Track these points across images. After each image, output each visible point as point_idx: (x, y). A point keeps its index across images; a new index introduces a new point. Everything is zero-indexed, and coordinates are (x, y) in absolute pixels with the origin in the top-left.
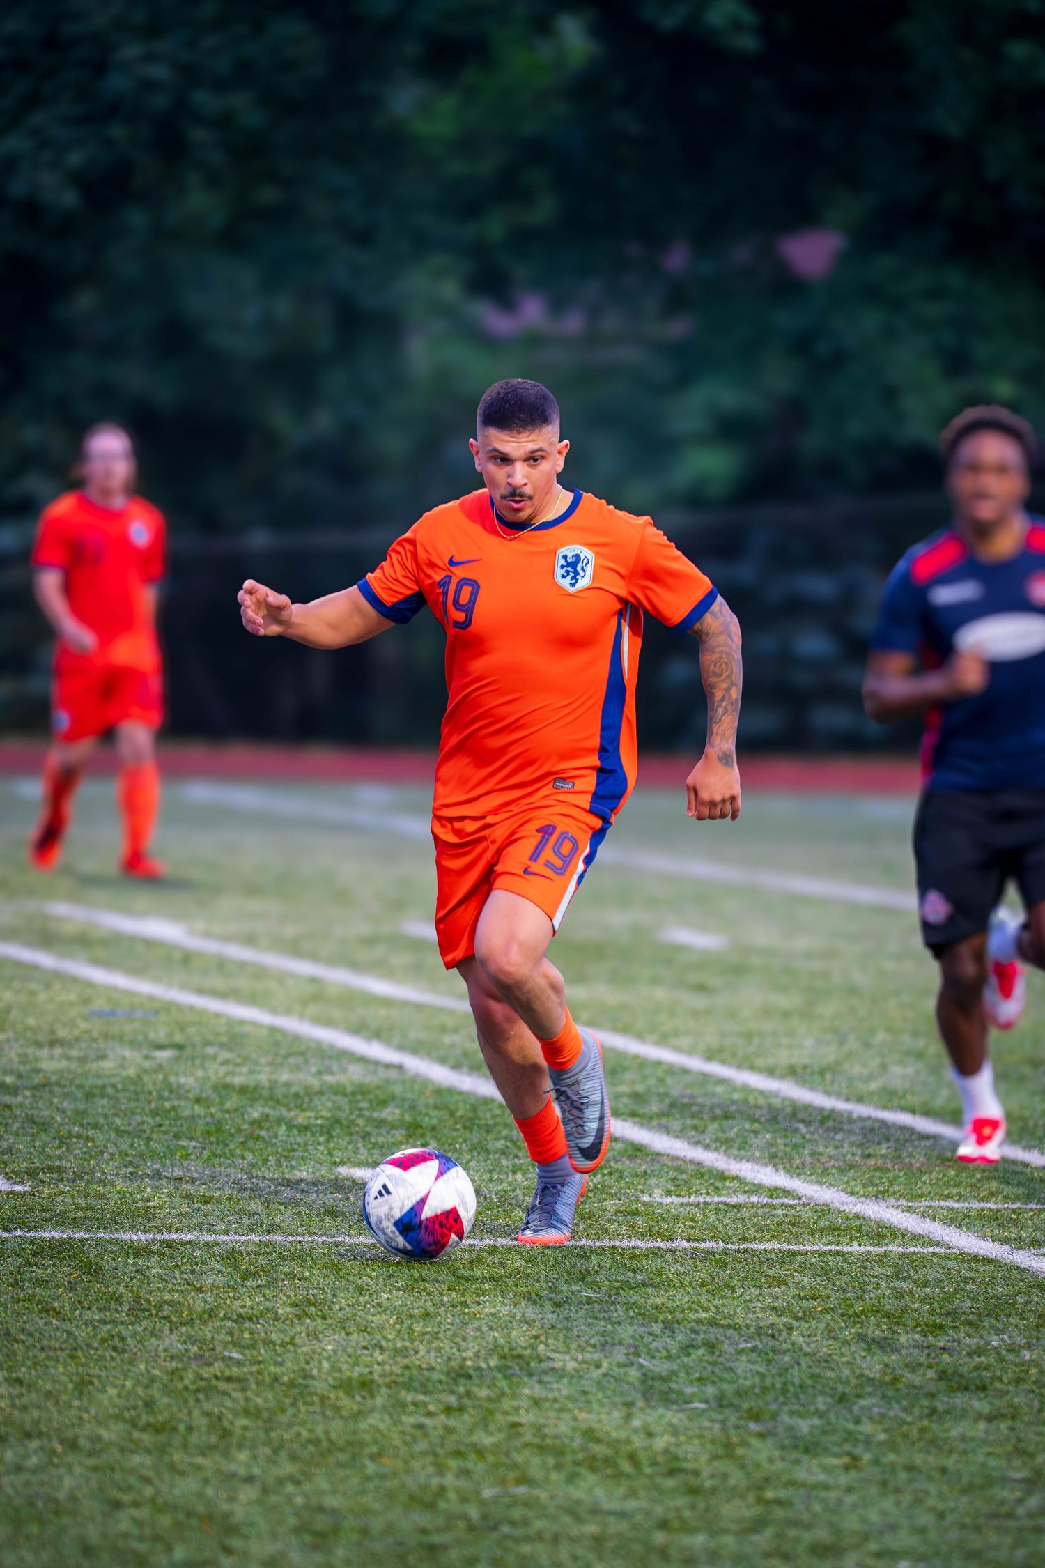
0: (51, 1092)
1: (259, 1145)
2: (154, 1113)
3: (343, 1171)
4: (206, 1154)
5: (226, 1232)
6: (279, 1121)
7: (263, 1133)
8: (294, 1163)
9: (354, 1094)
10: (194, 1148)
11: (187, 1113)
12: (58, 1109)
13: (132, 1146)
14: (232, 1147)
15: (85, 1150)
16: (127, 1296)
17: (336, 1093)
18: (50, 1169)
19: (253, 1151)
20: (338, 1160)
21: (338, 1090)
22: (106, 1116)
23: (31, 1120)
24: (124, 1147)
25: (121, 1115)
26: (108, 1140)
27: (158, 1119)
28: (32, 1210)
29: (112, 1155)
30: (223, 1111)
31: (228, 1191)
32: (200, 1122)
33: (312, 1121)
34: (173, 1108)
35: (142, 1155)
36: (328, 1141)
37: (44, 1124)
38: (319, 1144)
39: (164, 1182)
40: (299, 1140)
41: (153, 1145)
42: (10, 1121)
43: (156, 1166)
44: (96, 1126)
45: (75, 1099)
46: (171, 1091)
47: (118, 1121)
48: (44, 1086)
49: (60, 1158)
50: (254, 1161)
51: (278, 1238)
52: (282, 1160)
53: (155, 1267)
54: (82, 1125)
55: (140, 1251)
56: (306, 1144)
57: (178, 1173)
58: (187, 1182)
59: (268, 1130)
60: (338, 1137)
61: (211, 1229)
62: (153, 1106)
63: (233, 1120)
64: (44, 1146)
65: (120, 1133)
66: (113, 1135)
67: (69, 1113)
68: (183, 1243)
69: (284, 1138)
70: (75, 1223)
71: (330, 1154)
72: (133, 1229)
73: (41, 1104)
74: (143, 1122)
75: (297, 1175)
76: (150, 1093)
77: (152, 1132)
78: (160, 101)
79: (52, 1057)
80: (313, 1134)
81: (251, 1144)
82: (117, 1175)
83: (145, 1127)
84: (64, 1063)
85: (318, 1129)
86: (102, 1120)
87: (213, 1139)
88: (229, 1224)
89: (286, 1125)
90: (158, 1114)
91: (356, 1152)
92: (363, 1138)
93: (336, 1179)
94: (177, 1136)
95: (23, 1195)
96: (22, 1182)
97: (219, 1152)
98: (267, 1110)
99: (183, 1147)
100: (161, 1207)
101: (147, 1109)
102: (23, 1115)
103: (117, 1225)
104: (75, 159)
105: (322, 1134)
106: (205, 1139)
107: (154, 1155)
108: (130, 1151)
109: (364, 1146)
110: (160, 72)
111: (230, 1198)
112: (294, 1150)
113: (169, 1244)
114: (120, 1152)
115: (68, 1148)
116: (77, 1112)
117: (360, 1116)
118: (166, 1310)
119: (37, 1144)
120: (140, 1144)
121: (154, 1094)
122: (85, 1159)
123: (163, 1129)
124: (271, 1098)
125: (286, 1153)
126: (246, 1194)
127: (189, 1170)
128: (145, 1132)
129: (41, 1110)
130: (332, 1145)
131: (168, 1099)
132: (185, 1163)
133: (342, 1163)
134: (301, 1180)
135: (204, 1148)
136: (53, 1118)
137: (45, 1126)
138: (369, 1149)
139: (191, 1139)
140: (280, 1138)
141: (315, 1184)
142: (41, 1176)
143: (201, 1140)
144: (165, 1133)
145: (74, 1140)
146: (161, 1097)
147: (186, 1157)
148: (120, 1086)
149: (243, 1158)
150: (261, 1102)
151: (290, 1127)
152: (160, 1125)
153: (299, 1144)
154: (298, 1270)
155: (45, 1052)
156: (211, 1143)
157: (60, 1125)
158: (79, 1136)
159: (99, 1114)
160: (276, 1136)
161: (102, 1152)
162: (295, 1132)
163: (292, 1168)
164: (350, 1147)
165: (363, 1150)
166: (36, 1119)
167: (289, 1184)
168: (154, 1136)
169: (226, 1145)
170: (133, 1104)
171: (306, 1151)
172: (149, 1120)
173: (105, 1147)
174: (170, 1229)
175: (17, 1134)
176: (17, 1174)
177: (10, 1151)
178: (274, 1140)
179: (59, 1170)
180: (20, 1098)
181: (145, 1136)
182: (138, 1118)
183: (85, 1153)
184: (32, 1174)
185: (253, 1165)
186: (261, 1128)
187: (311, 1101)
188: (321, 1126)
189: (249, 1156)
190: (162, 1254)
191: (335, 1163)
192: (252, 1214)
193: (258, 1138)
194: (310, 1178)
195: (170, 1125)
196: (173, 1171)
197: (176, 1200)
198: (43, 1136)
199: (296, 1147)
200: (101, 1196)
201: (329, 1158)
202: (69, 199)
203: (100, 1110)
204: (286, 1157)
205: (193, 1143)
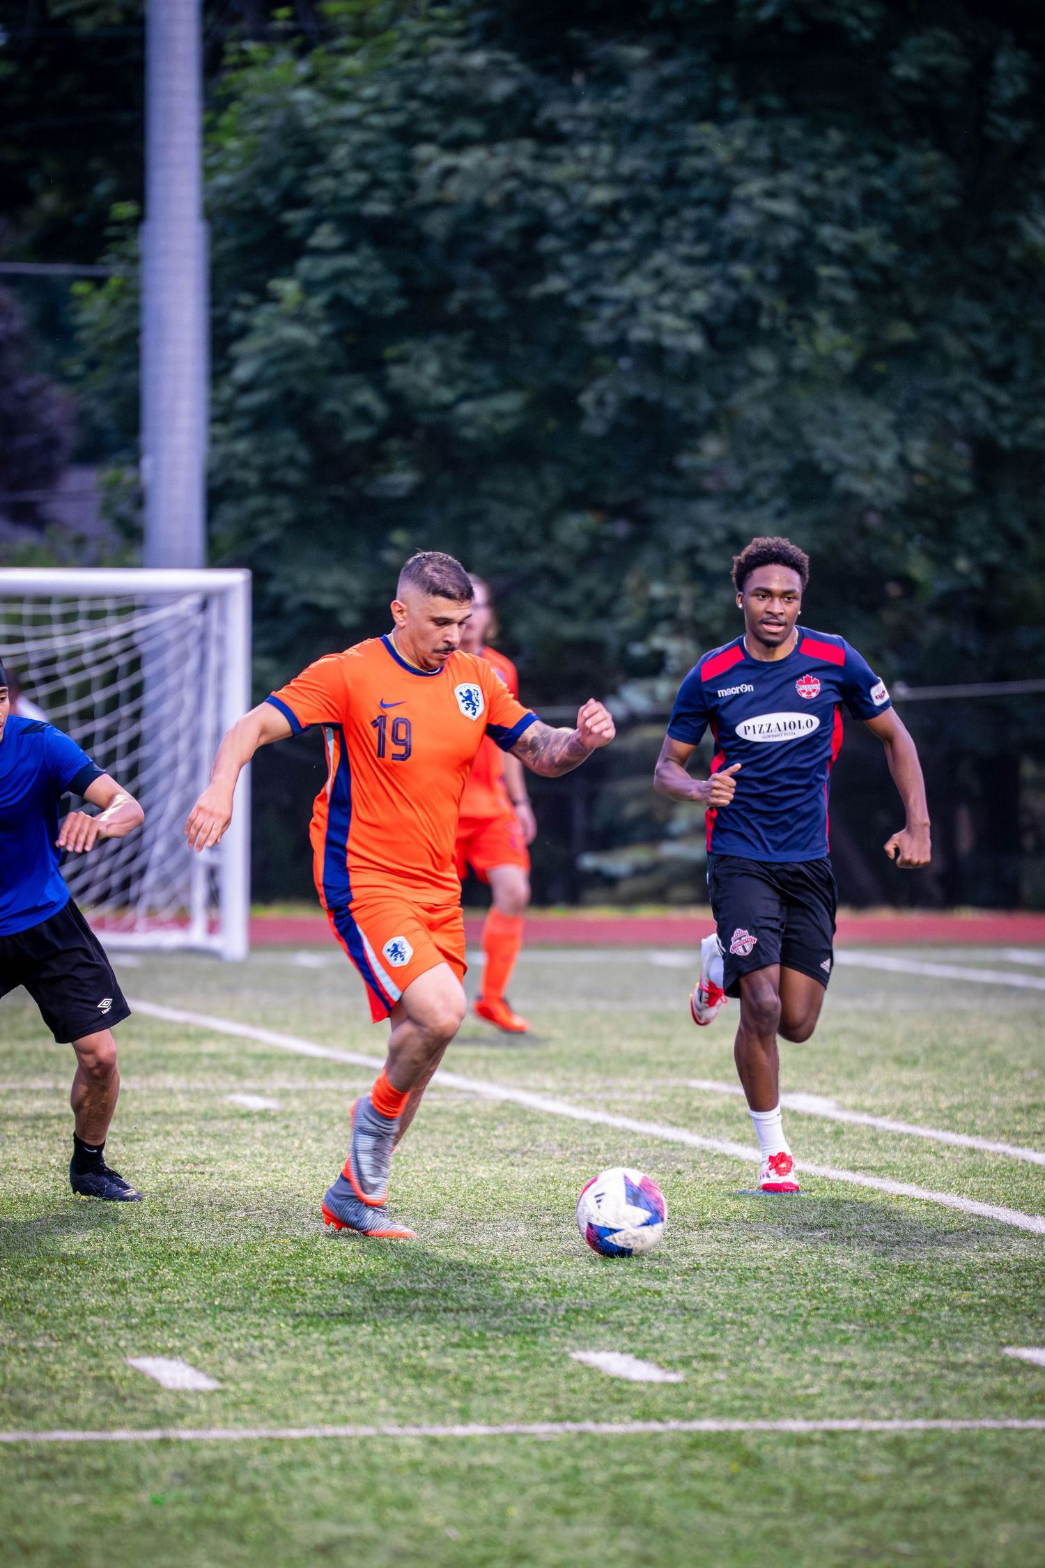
0: (703, 1276)
1: (922, 1327)
2: (810, 1296)
3: (1010, 1351)
4: (866, 1337)
5: (890, 1419)
6: (942, 1301)
7: (925, 1314)
8: (958, 1345)
9: (1018, 1271)
10: (854, 1331)
11: (845, 1295)
12: (710, 1294)
13: (788, 1330)
14: (893, 1329)
15: (739, 1336)
16: (790, 1489)
17: (1000, 1270)
18: (704, 1357)
19: (914, 1333)
20: (1004, 1341)
21: (1001, 1267)
22: (760, 1300)
23: (683, 1308)
24: (781, 1332)
25: (776, 1298)
26: (764, 1326)
27: (815, 1301)
28: (686, 1400)
29: (768, 1341)
30: (882, 1292)
31: (890, 1376)
32: (859, 1304)
33: (976, 1300)
34: (830, 1290)
35: (799, 1341)
36: (993, 1321)
37: (696, 1310)
38: (984, 1324)
39: (823, 1368)
40: (963, 1320)
41: (811, 1329)
42: (661, 1308)
43: (815, 1352)
44: (750, 1311)
45: (728, 1284)
46: (827, 1273)
47: (773, 1305)
48: (695, 1269)
49: (713, 1345)
50: (917, 1343)
51: (945, 1424)
52: (946, 1342)
53: (817, 1457)
54: (735, 1310)
55: (801, 1441)
56: (971, 1325)
57: (838, 1358)
58: (848, 1367)
59: (930, 1311)
60: (1004, 1316)
61: (875, 1416)
62: (809, 1288)
63: (893, 1301)
64: (697, 1333)
65: (776, 1318)
66: (768, 1319)
67: (721, 1298)
68: (845, 1432)
69: (947, 1319)
70: (733, 1413)
71: (996, 1334)
72: (793, 1417)
73: (691, 1289)
74: (800, 1305)
75: (961, 1358)
76: (806, 1274)
77: (809, 1315)
78: (786, 238)
79: (701, 1241)
80: (978, 1314)
81: (912, 1326)
82: (774, 1361)
83: (801, 1311)
84: (715, 1245)
85: (983, 1308)
86: (756, 1305)
87: (873, 1321)
88: (893, 1410)
89: (949, 1305)
90: (814, 1297)
91: (1023, 1331)
92: (1030, 1317)
93: (1003, 1361)
94: (835, 1320)
95: (674, 1385)
96: (675, 1371)
97: (880, 1335)
98: (928, 1290)
99: (842, 1331)
100: (821, 1395)
101: (803, 1292)
102: (674, 1301)
103: (775, 1414)
104: (699, 300)
105: (987, 1313)
106: (864, 1321)
107: (812, 1341)
108: (786, 1337)
109: (1032, 1325)
110: (785, 207)
111: (893, 1383)
112: (958, 1331)
113: (831, 1434)
114: (777, 1338)
115: (722, 1336)
116: (729, 1295)
117: (1026, 1294)
118: (831, 1503)
119: (690, 1331)
120: (797, 1329)
121: (810, 1276)
122: (739, 1346)
123: (820, 1312)
124: (932, 1278)
125: (949, 1335)
126: (911, 1378)
127: (849, 1355)
128: (801, 1315)
129: (693, 1295)
130: (997, 1325)
131: (824, 1281)
132: (845, 1348)
133: (1009, 1344)
134: (966, 1363)
135: (864, 1332)
136: (705, 1304)
137: (697, 1312)
138: (1037, 1329)
139: (850, 1322)
140: (943, 1319)
141: (981, 1366)
142: (695, 1364)
143: (860, 1322)
144: (822, 1316)
145: (728, 1326)
146: (817, 1279)
147: (845, 1341)
148: (773, 1269)
149: (905, 1340)
150: (922, 1282)
151: (953, 1308)
152: (817, 1309)
153: (963, 1325)
154: (966, 1458)
155: (694, 1236)
156: (872, 1326)
157: (713, 1311)
158: (733, 1322)
159: (752, 1299)
160: (939, 1317)
161: (757, 1338)
162: (959, 1312)
163: (957, 1350)
164: (1017, 1327)
165: (1030, 1330)
166: (687, 1305)
167: (954, 1367)
168: (812, 1320)
169: (887, 1328)
170: (788, 1287)
171: (970, 1332)
172: (805, 1302)
173: (761, 1332)
174: (832, 1416)
175: (667, 1321)
176: (670, 1363)
177: (661, 1339)
178: (937, 1322)
179: (713, 1358)
180: (670, 1284)
181: (801, 1320)
182: (794, 1302)
183: (740, 1339)
184: (685, 1362)
185: (915, 1348)
186: (922, 1308)
187: (974, 1279)
188: (986, 1306)
189: (912, 1339)
190: (823, 1443)
191: (1002, 1345)
192: (917, 1400)
193: (920, 1319)
194: (976, 1360)
195: (827, 1308)
196: (832, 1357)
197: (837, 1386)
198: (695, 1322)
199: (959, 1328)
200: (758, 1385)
201: (994, 1339)
202: (695, 342)
203: (754, 1294)
204: (950, 1339)
205: (853, 1327)
